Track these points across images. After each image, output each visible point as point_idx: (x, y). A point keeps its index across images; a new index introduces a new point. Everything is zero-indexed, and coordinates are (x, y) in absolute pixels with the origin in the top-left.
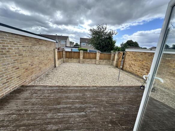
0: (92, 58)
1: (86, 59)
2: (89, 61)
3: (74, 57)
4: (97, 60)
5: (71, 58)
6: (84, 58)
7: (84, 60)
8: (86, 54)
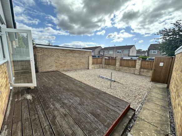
0: (131, 66)
1: (124, 66)
2: (127, 69)
3: (112, 64)
4: (137, 69)
5: (109, 65)
6: (121, 65)
7: (121, 67)
8: (123, 61)
